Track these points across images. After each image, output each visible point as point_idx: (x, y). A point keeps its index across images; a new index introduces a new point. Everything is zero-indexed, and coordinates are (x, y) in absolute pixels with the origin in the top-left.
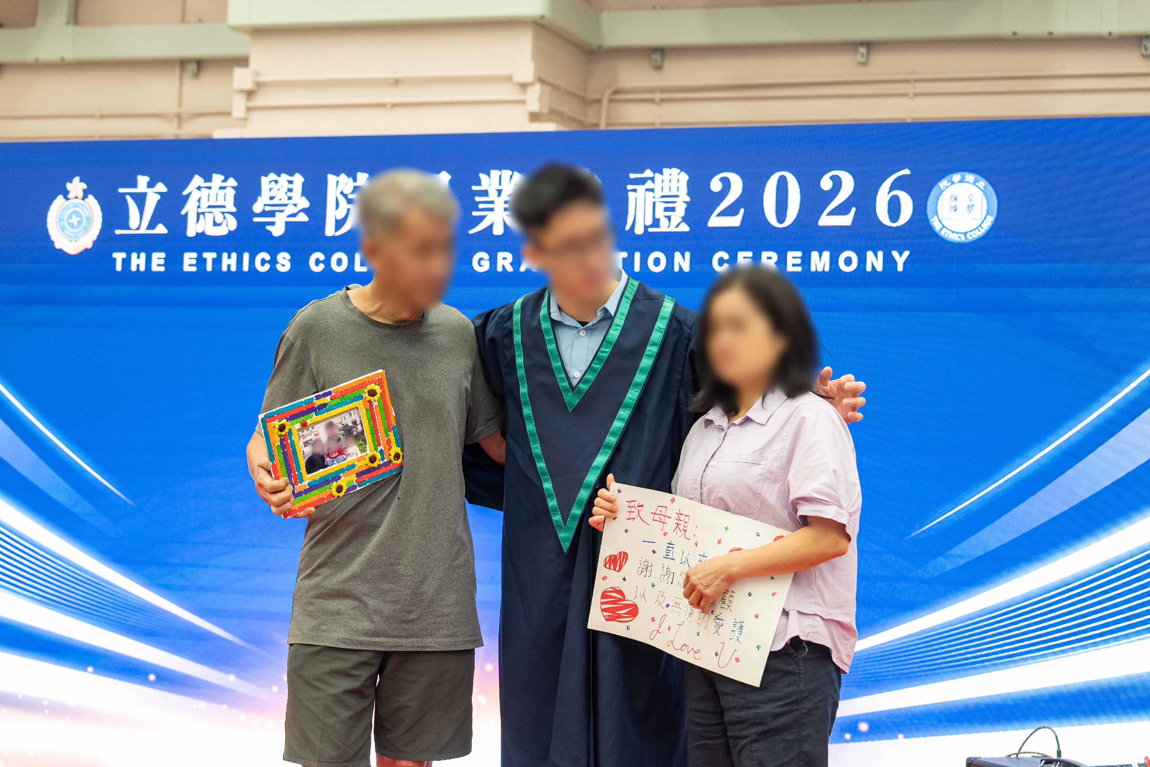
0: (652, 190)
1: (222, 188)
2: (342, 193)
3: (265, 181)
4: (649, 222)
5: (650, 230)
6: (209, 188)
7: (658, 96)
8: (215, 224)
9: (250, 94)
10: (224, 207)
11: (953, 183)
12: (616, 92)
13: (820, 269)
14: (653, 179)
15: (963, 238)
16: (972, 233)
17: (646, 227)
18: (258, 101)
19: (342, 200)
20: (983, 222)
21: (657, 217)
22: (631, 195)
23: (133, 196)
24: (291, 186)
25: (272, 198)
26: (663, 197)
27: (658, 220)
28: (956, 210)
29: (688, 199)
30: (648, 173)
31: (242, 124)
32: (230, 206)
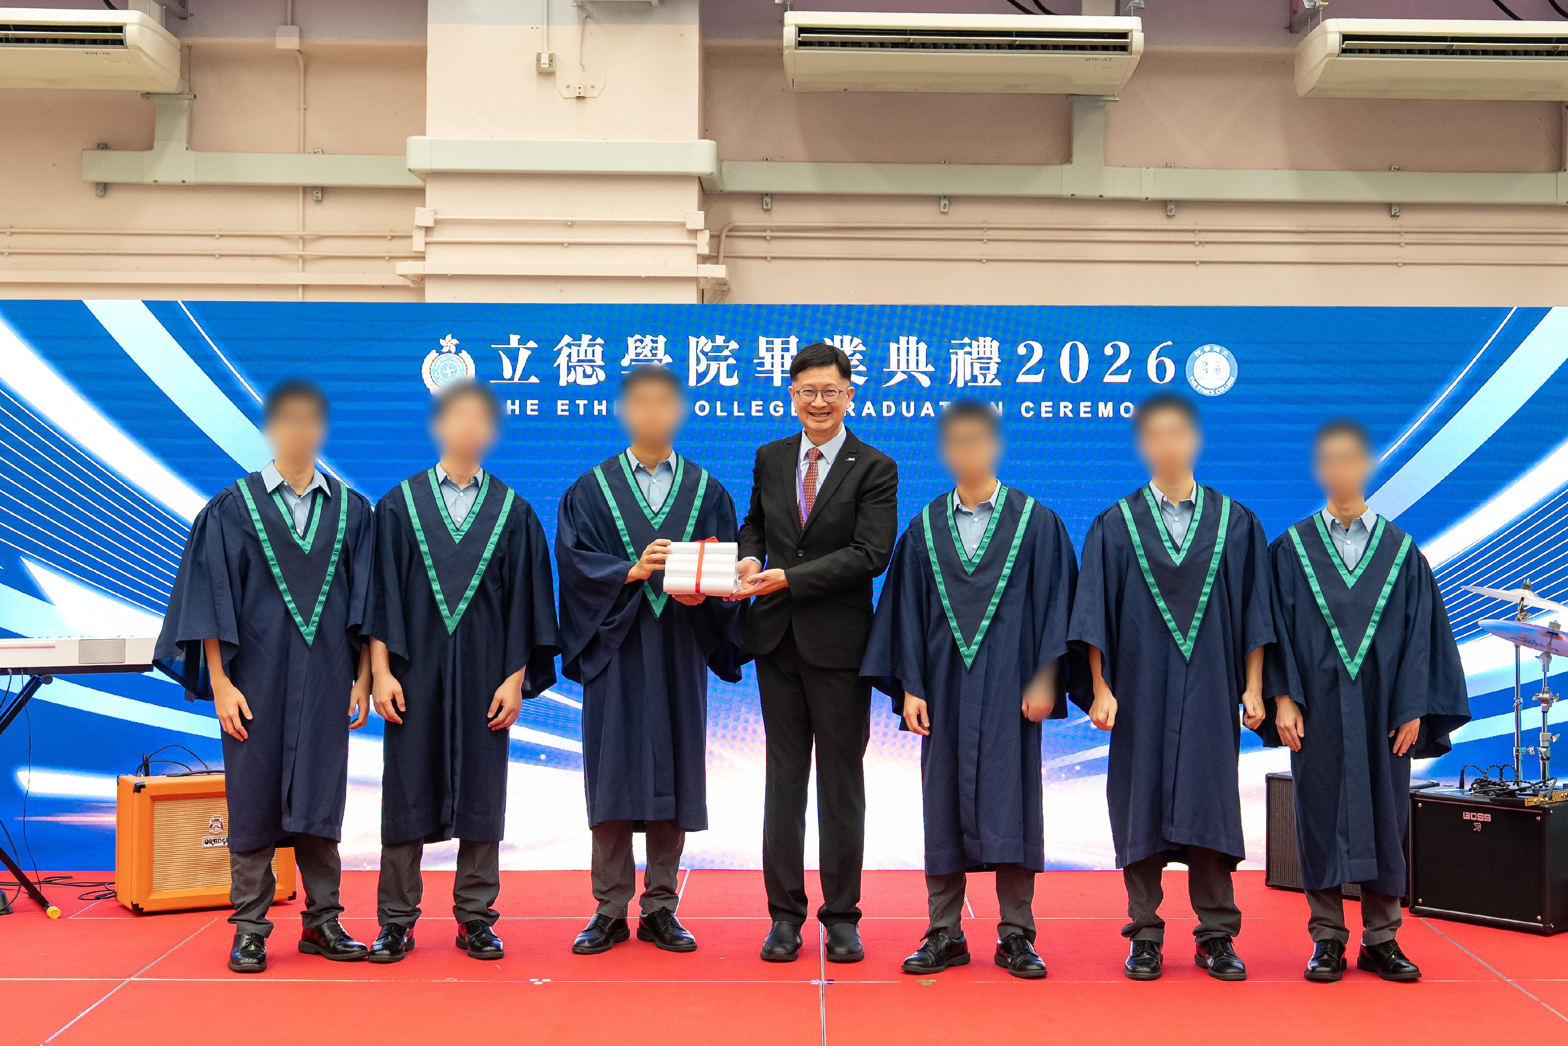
0: (970, 353)
1: (589, 346)
2: (702, 351)
3: (631, 341)
4: (968, 377)
5: (969, 384)
6: (579, 345)
7: (768, 234)
8: (586, 376)
9: (429, 230)
10: (593, 361)
11: (1204, 352)
12: (732, 230)
13: (1106, 415)
14: (970, 345)
15: (1213, 394)
16: (1219, 390)
17: (966, 383)
18: (436, 237)
19: (703, 358)
20: (1227, 381)
21: (974, 374)
22: (953, 357)
23: (504, 350)
24: (655, 345)
25: (638, 355)
26: (979, 358)
27: (976, 376)
28: (1207, 372)
29: (999, 361)
30: (966, 340)
31: (421, 257)
32: (599, 361)
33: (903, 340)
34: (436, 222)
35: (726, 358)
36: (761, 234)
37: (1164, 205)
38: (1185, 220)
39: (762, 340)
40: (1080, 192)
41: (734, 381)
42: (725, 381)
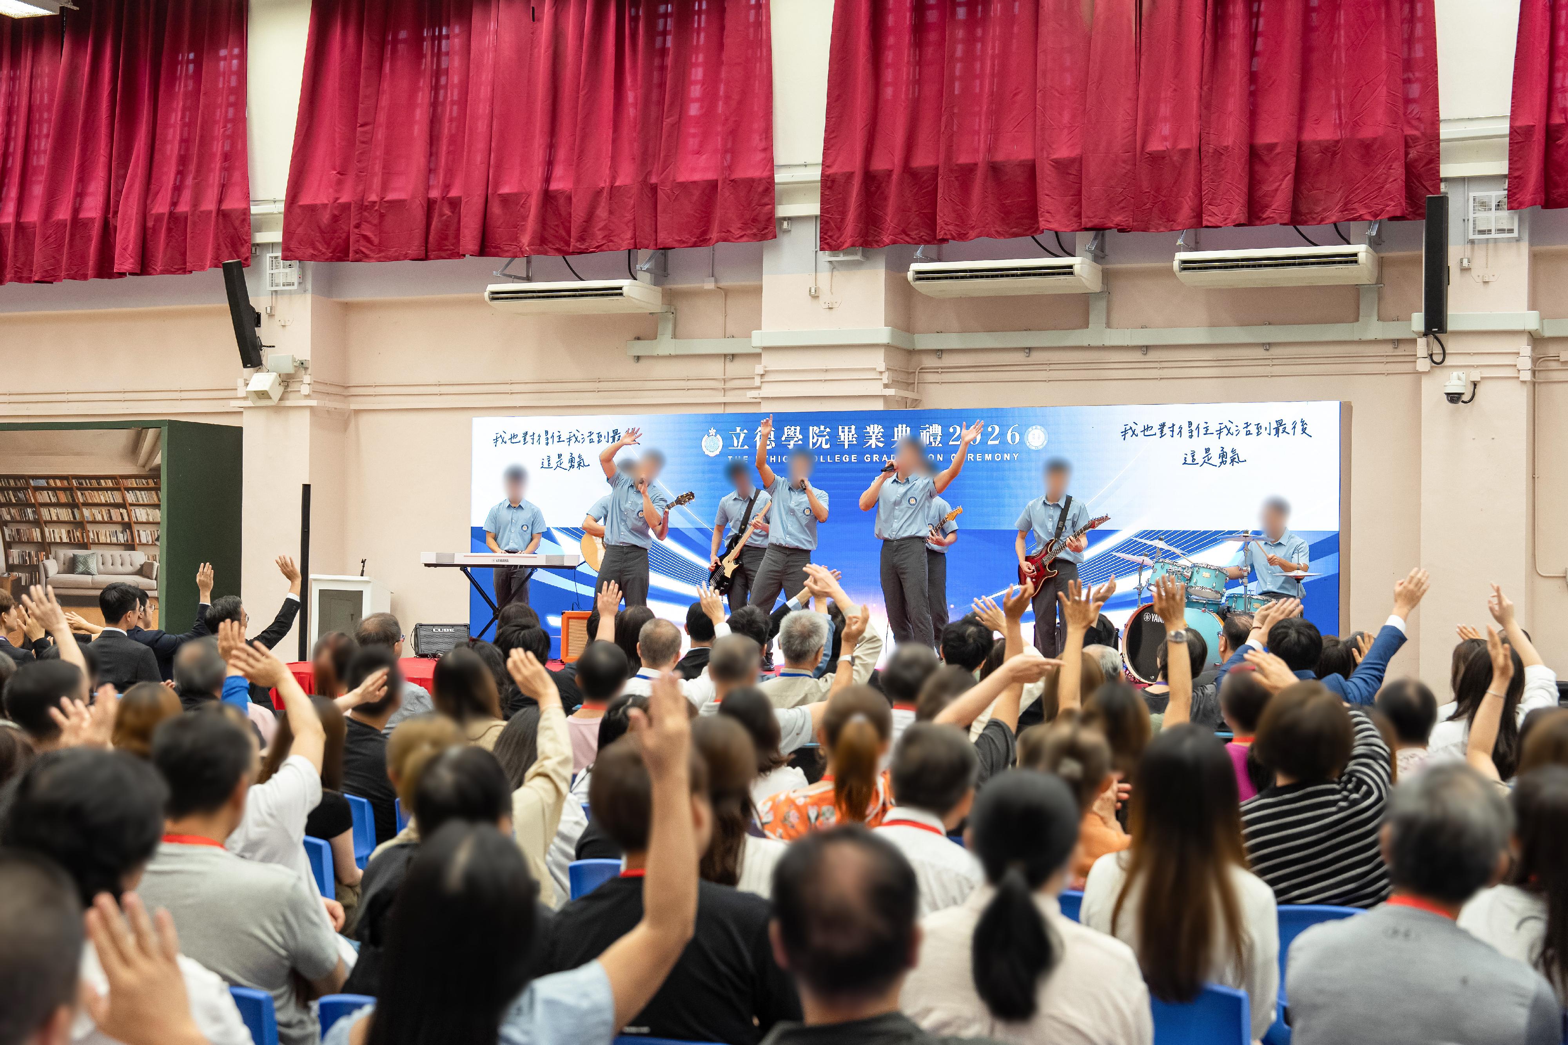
0: (929, 432)
2: (815, 433)
3: (785, 429)
7: (940, 370)
9: (762, 375)
12: (922, 369)
13: (988, 460)
14: (929, 428)
18: (766, 379)
19: (815, 437)
23: (735, 434)
24: (795, 431)
25: (788, 435)
26: (933, 434)
29: (942, 435)
30: (927, 426)
31: (759, 388)
32: (772, 438)
33: (900, 426)
34: (766, 371)
35: (824, 436)
36: (935, 370)
37: (1146, 349)
38: (1152, 355)
39: (840, 427)
40: (1092, 344)
41: (828, 446)
42: (824, 446)
